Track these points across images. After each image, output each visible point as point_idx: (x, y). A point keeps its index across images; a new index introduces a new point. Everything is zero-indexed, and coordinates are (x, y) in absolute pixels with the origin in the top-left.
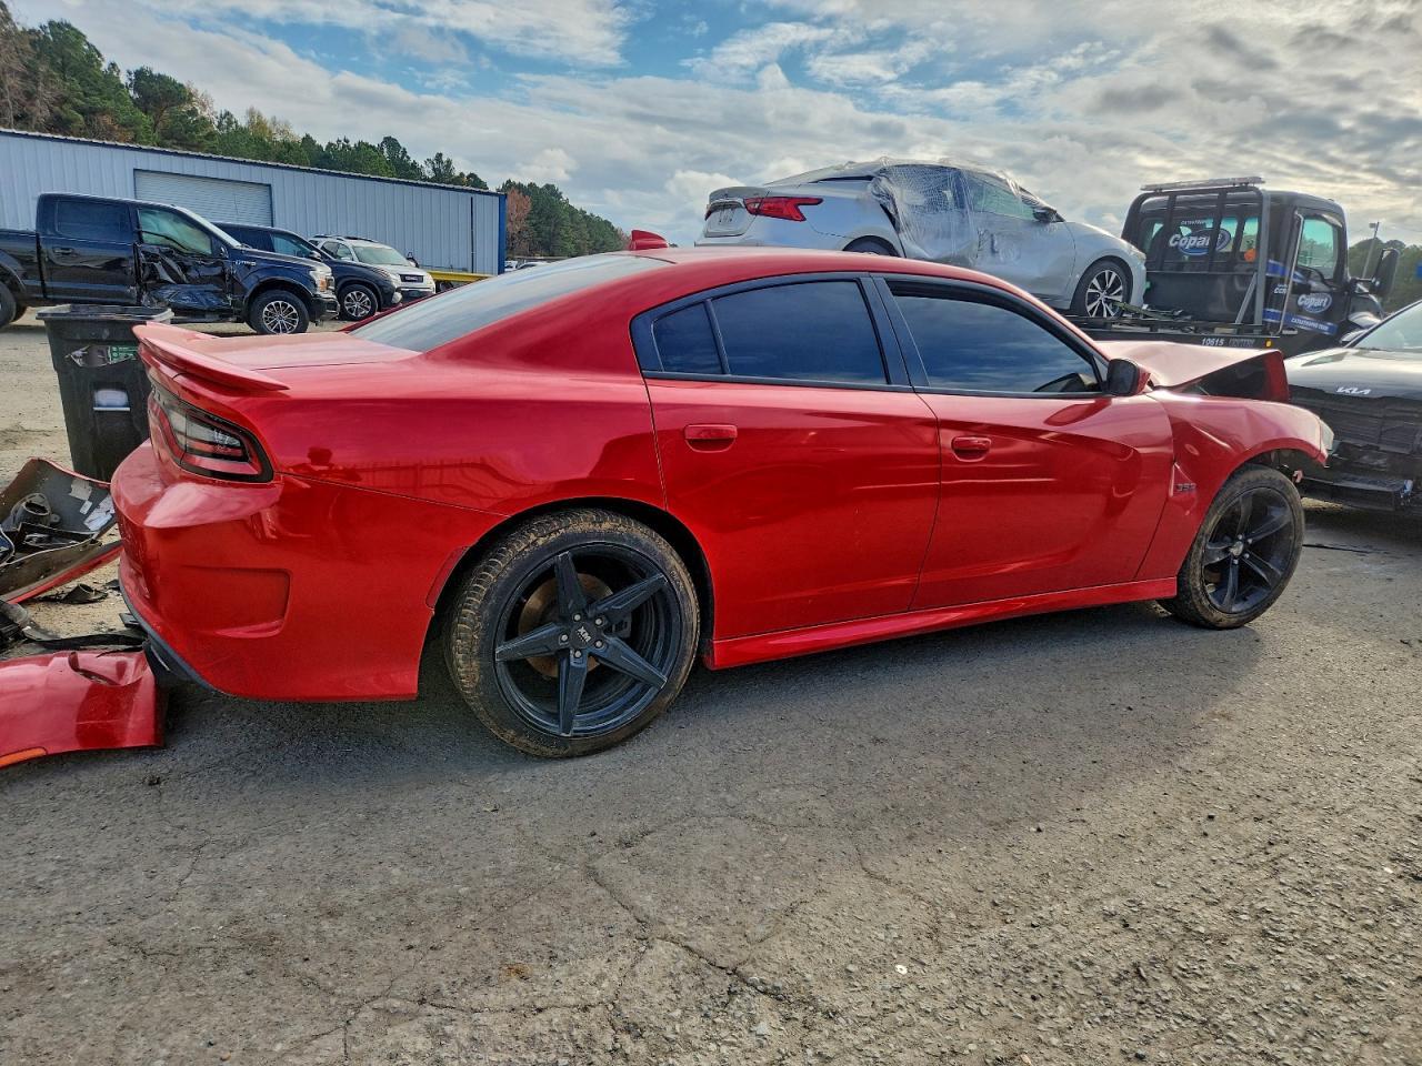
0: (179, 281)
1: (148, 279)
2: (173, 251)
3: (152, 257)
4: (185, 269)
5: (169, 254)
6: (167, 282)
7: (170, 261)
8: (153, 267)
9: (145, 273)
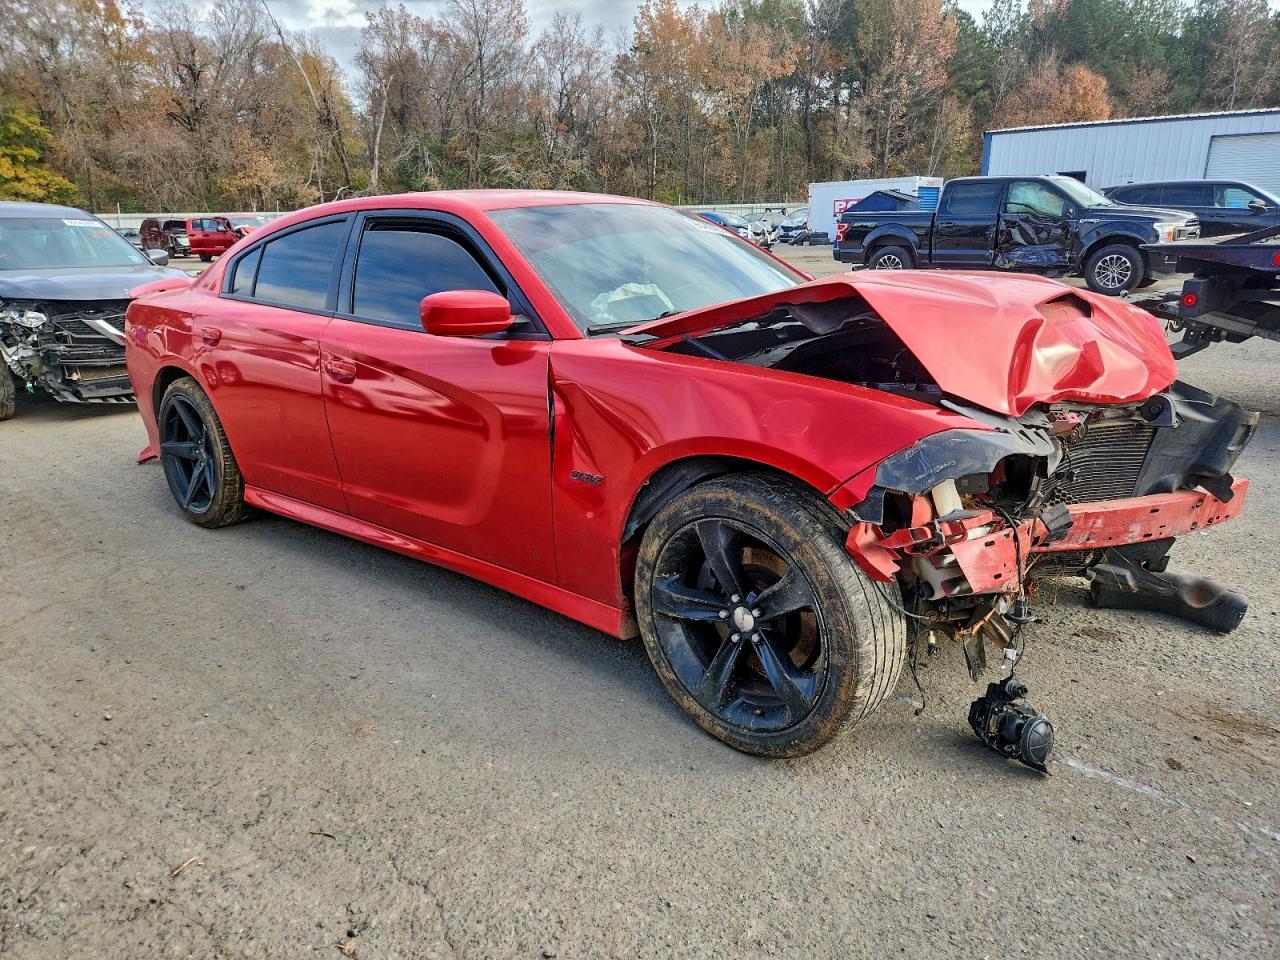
0: (1031, 242)
1: (1003, 243)
2: (1031, 215)
3: (1013, 224)
4: (1037, 231)
5: (1026, 220)
6: (1019, 245)
7: (1026, 226)
8: (1009, 233)
9: (1001, 239)
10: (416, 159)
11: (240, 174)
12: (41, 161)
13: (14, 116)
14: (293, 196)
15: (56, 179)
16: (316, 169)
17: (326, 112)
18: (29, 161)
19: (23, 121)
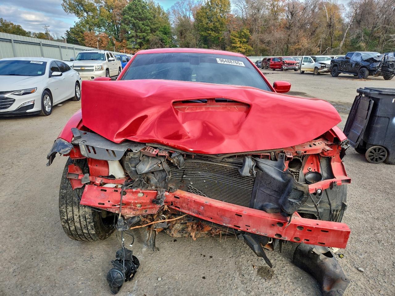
10: (359, 37)
11: (297, 44)
12: (247, 42)
13: (243, 31)
14: (311, 50)
15: (249, 47)
16: (321, 41)
17: (330, 23)
18: (244, 42)
19: (245, 31)
